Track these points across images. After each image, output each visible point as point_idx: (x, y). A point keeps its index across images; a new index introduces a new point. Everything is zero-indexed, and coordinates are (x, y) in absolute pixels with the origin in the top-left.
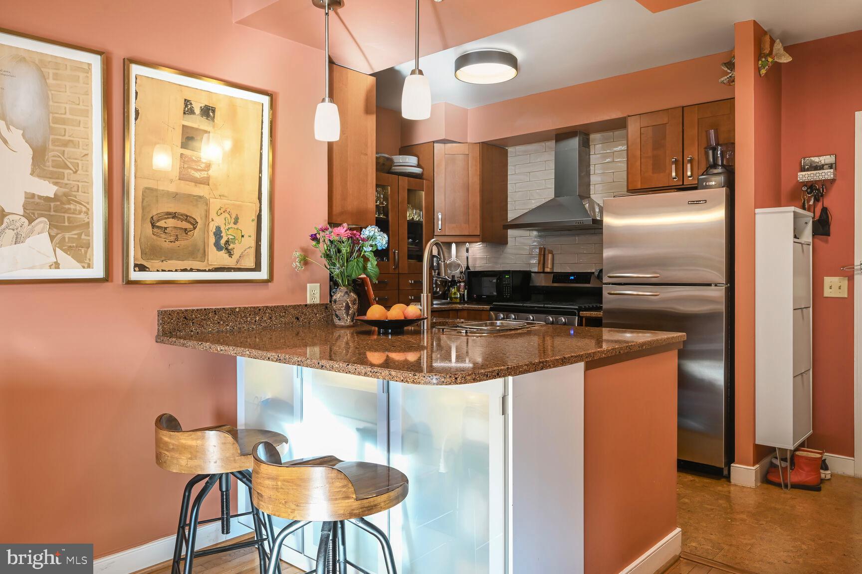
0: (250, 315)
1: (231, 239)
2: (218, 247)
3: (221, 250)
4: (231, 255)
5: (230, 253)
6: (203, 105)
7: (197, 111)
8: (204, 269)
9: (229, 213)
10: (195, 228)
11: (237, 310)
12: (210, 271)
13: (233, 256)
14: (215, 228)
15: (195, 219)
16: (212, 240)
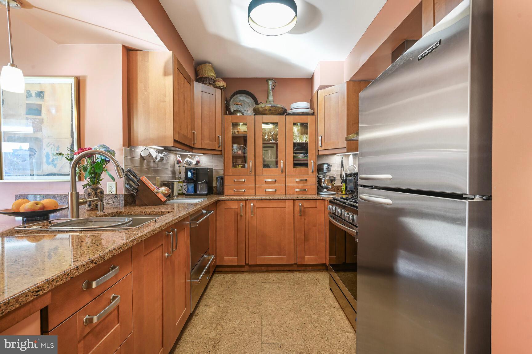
0: (64, 199)
1: (55, 158)
2: (48, 164)
3: (50, 164)
4: (55, 167)
5: (55, 166)
6: (36, 91)
7: (34, 95)
8: (40, 174)
9: (54, 145)
10: (35, 154)
11: (56, 196)
12: (43, 175)
13: (57, 168)
14: (46, 153)
15: (35, 150)
16: (44, 160)
